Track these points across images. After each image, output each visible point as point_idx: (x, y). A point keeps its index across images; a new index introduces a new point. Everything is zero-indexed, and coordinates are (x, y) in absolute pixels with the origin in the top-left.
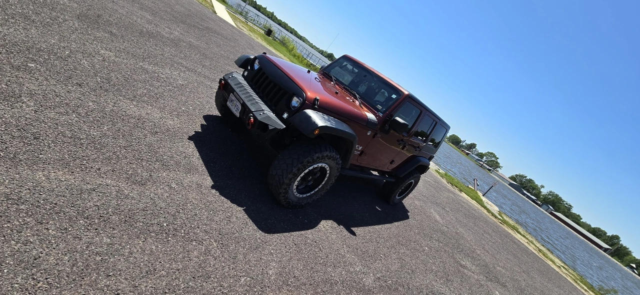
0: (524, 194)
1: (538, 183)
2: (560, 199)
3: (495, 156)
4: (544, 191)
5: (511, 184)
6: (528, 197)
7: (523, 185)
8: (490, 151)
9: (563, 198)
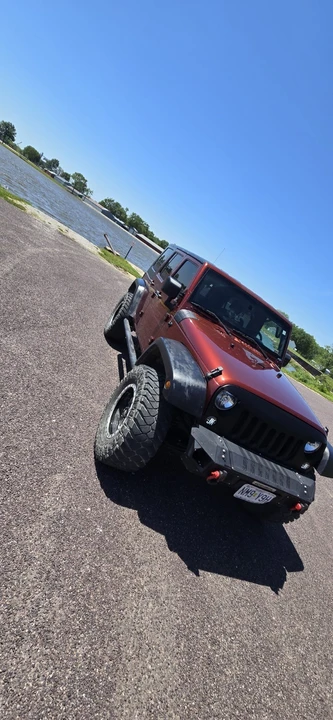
0: (115, 220)
1: (124, 206)
2: (141, 220)
3: (83, 179)
4: (129, 214)
5: (103, 212)
6: (118, 223)
7: (113, 210)
8: (78, 172)
9: (143, 219)
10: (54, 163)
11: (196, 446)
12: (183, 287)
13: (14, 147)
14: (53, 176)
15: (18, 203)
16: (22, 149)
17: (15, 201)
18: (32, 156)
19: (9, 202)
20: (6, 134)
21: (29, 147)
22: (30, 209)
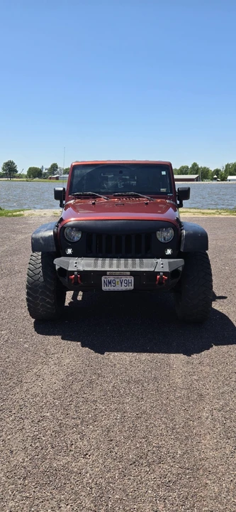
10: (54, 167)
11: (57, 268)
12: (64, 189)
13: (20, 176)
14: (57, 178)
15: (18, 213)
16: (26, 173)
17: (14, 214)
18: (35, 173)
19: (10, 216)
20: (9, 171)
21: (30, 169)
22: (26, 213)
